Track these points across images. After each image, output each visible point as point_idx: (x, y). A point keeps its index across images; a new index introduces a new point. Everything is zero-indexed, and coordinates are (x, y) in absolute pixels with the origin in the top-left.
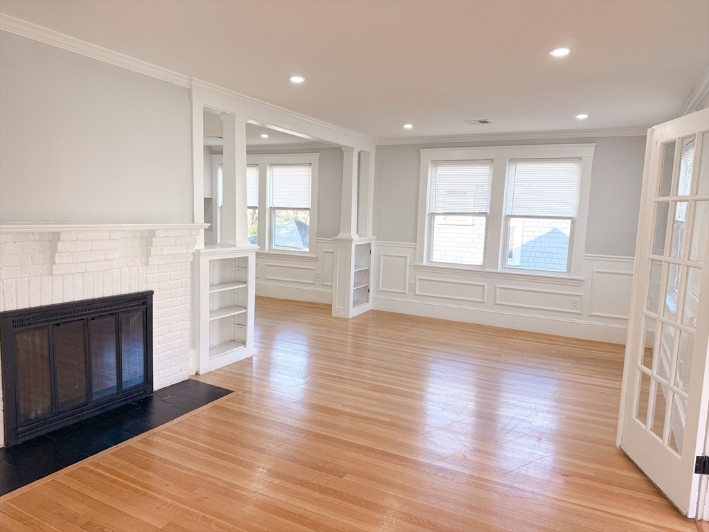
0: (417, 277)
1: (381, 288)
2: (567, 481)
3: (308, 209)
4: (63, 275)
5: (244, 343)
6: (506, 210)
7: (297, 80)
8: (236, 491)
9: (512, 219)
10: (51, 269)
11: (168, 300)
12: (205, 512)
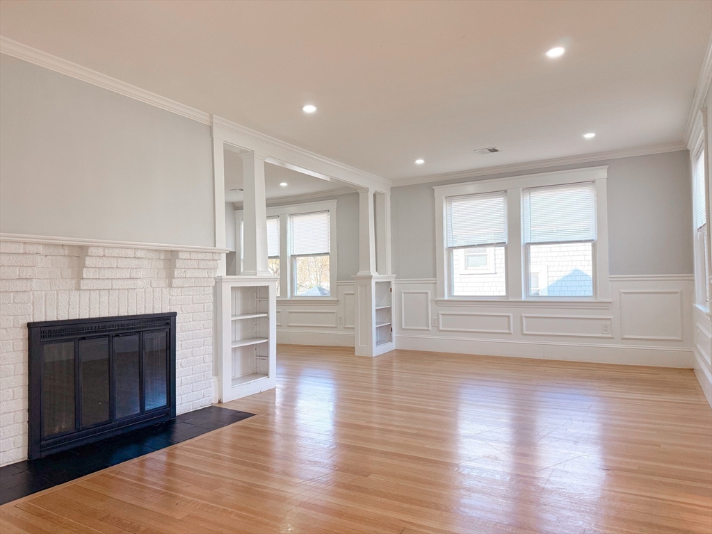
0: (440, 312)
1: (403, 327)
2: (608, 474)
3: (328, 253)
4: (90, 290)
5: (266, 374)
6: (525, 238)
7: (310, 109)
8: (257, 489)
9: (531, 247)
10: (78, 284)
11: (191, 323)
12: (225, 506)
